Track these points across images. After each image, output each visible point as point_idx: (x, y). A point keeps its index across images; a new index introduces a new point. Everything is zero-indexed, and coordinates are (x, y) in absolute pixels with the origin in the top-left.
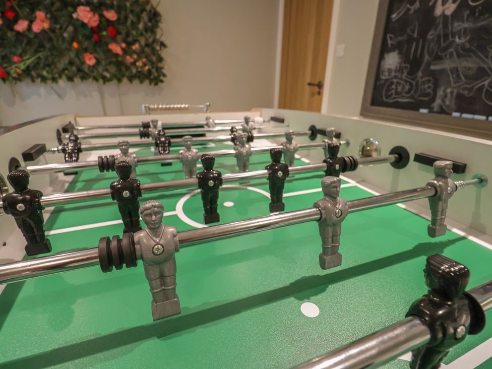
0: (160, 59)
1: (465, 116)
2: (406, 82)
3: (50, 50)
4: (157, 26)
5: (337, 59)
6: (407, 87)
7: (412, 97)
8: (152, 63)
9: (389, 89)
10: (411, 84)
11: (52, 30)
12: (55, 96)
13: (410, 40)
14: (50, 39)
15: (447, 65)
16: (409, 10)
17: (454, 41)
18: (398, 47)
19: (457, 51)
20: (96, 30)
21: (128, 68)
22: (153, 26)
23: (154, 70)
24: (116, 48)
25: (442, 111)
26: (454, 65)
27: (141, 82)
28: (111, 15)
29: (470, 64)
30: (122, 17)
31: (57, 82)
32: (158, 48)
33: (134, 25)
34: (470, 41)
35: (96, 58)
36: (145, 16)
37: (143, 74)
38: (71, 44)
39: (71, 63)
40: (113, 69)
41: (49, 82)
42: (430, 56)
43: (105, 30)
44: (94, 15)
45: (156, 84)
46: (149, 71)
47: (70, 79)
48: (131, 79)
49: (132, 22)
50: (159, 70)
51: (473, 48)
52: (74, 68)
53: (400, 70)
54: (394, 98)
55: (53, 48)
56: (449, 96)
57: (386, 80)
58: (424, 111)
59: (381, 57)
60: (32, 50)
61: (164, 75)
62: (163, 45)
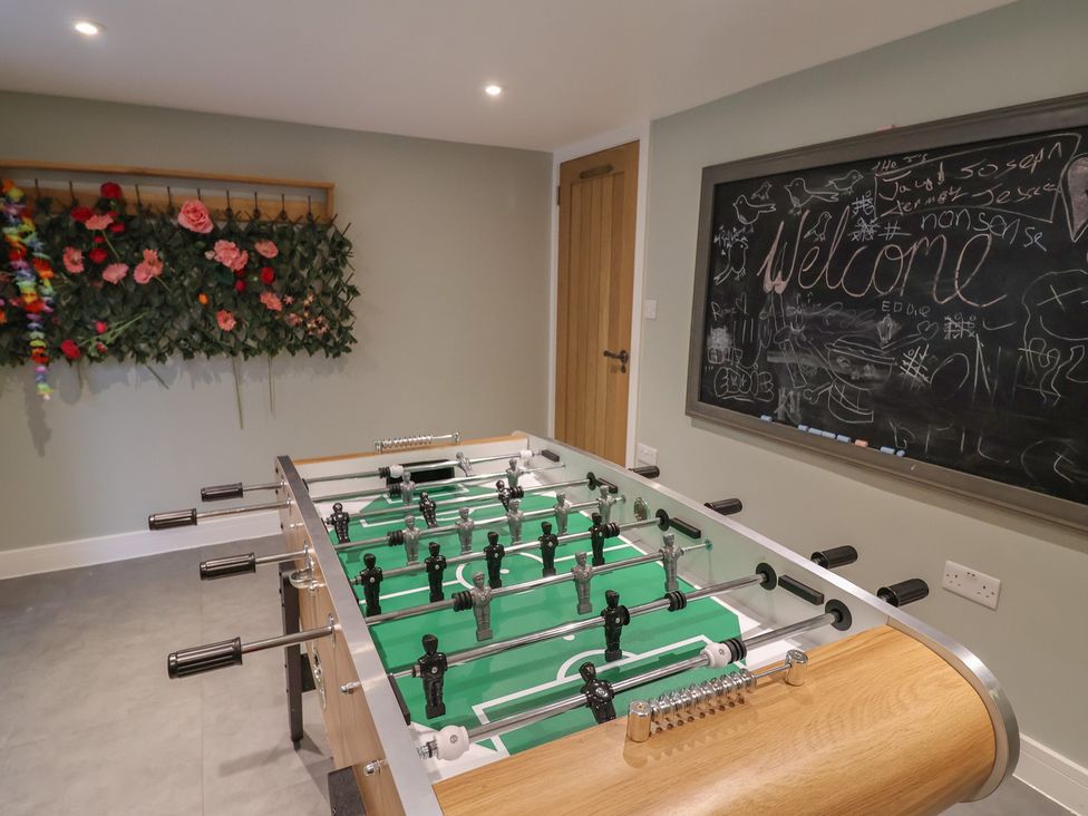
0: (347, 313)
1: (812, 430)
2: (741, 373)
3: (160, 308)
4: (344, 262)
5: (646, 321)
6: (743, 381)
7: (750, 396)
8: (333, 322)
9: (720, 381)
10: (747, 378)
11: (165, 276)
12: (154, 383)
13: (739, 316)
14: (162, 292)
15: (784, 358)
16: (733, 275)
17: (789, 329)
18: (724, 322)
19: (793, 342)
20: (241, 275)
21: (288, 330)
22: (337, 263)
23: (334, 333)
24: (272, 301)
25: (787, 422)
26: (793, 361)
27: (311, 354)
28: (267, 249)
29: (809, 362)
30: (287, 253)
31: (164, 362)
32: (343, 296)
33: (304, 262)
34: (806, 332)
35: (236, 319)
36: (323, 247)
37: (317, 340)
38: (196, 297)
39: (193, 329)
40: (263, 334)
41: (151, 362)
42: (765, 343)
43: (256, 272)
44: (241, 251)
45: (337, 355)
46: (327, 336)
47: (188, 355)
48: (292, 350)
49: (302, 257)
50: (343, 332)
51: (810, 342)
52: (196, 337)
53: (731, 355)
54: (728, 394)
55: (164, 305)
56: (792, 400)
57: (716, 366)
58: (766, 418)
59: (706, 333)
60: (128, 310)
61: (353, 340)
62: (353, 291)
